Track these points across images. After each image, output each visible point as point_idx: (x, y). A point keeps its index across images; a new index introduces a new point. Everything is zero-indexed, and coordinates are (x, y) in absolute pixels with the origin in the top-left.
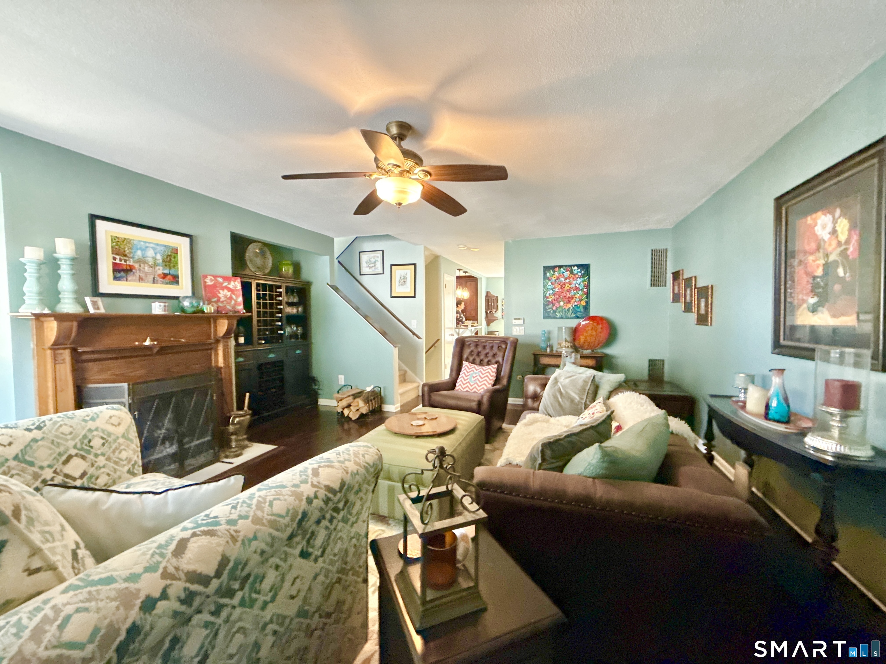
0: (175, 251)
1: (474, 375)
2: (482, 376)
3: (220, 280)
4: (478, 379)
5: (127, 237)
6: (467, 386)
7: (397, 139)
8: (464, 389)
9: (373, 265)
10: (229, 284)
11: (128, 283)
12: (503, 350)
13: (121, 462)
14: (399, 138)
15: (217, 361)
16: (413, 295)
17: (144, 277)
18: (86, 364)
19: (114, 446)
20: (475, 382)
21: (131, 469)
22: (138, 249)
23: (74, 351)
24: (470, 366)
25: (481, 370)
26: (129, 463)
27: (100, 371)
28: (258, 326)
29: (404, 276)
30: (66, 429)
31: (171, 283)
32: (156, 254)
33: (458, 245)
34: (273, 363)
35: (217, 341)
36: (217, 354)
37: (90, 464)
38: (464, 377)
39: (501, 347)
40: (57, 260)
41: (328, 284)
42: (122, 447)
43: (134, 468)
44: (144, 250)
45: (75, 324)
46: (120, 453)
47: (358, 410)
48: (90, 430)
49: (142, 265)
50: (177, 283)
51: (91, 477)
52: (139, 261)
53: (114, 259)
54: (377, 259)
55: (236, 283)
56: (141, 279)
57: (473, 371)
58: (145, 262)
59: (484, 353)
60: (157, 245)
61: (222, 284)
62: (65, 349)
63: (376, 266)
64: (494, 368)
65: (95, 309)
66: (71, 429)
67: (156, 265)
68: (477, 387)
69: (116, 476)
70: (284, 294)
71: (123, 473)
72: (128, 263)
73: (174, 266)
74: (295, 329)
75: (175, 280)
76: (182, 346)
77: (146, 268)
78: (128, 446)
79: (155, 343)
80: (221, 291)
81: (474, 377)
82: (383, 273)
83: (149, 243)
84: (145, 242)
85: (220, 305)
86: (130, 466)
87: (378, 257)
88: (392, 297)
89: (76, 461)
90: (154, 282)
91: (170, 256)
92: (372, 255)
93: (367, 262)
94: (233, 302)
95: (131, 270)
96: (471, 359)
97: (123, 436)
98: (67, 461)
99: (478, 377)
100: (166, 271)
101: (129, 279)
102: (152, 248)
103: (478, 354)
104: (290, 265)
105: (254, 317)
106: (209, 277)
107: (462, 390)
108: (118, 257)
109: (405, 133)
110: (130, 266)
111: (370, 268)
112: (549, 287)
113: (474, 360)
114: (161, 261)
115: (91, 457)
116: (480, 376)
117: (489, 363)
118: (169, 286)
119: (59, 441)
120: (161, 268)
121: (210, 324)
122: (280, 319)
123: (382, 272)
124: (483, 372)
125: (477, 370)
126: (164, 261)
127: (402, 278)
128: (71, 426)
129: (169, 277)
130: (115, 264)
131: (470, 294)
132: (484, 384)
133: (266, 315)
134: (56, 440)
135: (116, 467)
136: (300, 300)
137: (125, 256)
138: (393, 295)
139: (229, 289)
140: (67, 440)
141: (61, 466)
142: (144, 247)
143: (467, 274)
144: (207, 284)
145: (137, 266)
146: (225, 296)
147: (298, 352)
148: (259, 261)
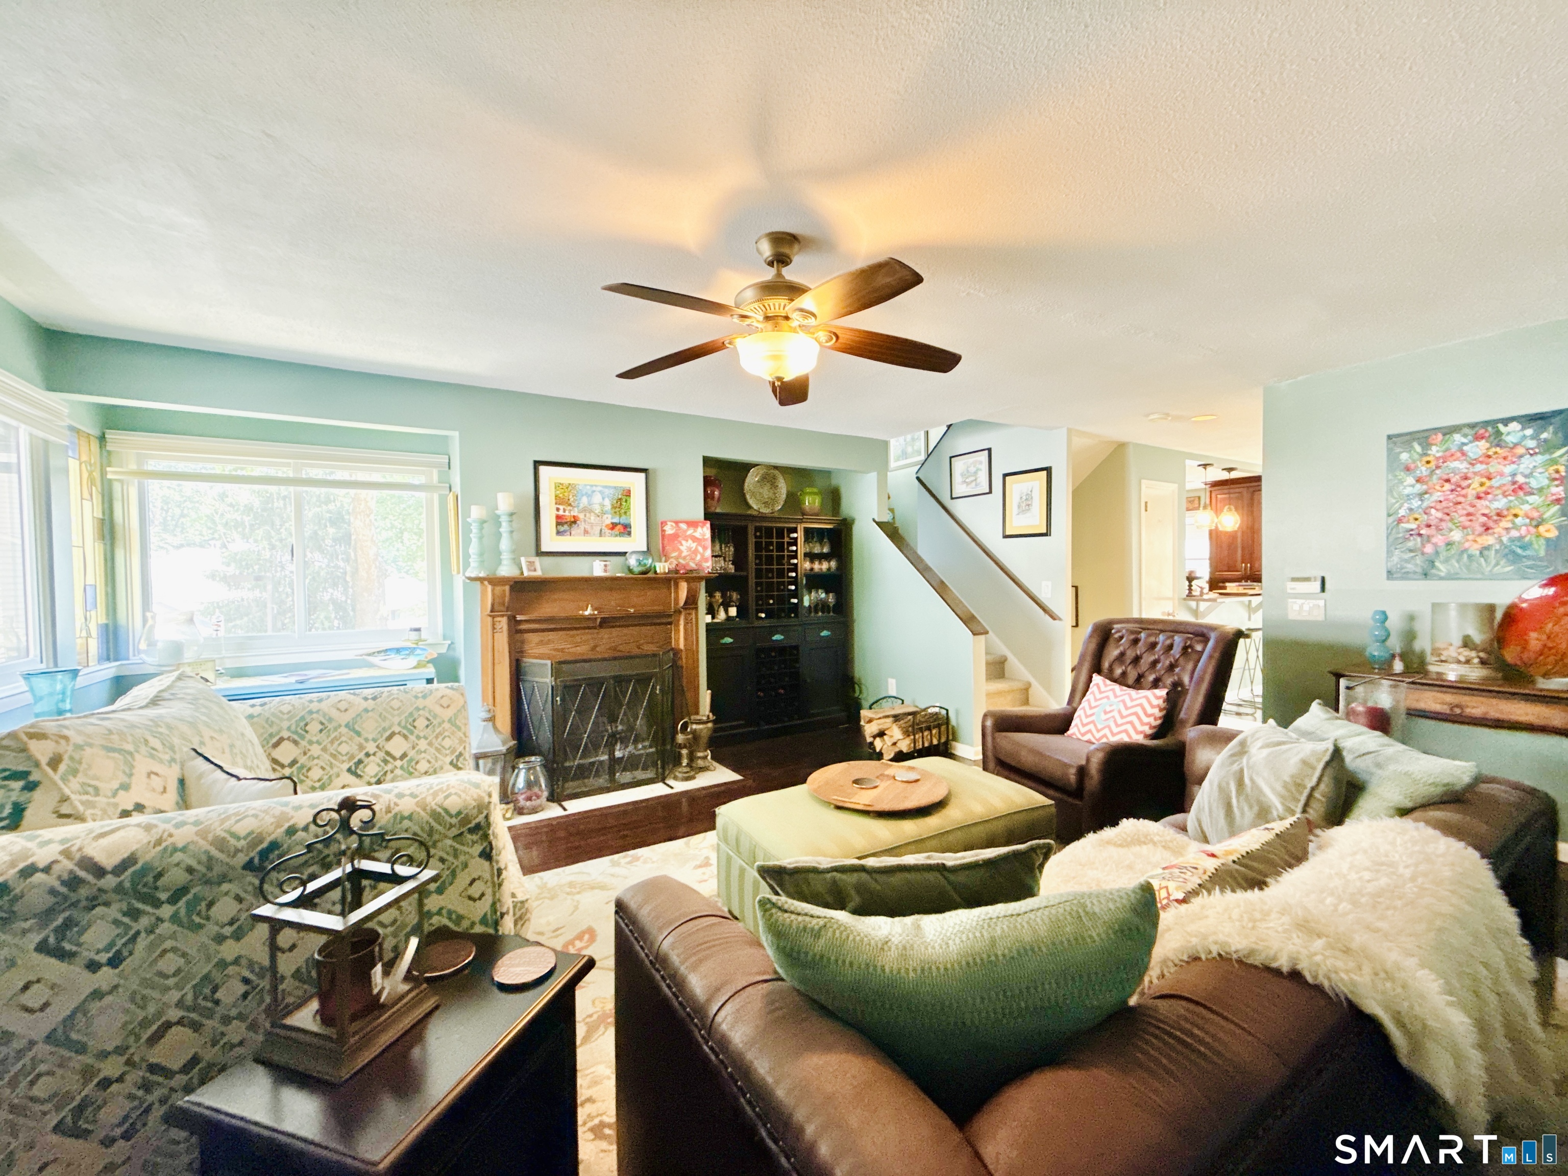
0: (628, 493)
1: (1108, 709)
2: (1125, 713)
3: (683, 526)
4: (1113, 717)
5: (571, 482)
6: (1090, 731)
7: (775, 263)
8: (1083, 735)
9: (973, 478)
10: (695, 531)
11: (572, 537)
12: (1195, 656)
13: (444, 751)
14: (778, 261)
15: (677, 640)
16: (1044, 531)
17: (589, 530)
18: (526, 636)
19: (438, 731)
20: (1106, 723)
21: (455, 761)
22: (583, 495)
23: (513, 621)
24: (1106, 685)
25: (1127, 698)
26: (453, 752)
27: (541, 643)
28: (757, 591)
29: (1027, 494)
30: (396, 704)
31: (621, 534)
32: (603, 499)
33: (1148, 415)
34: (781, 649)
35: (678, 612)
36: (678, 631)
37: (411, 745)
38: (1087, 708)
39: (1190, 646)
40: (499, 517)
41: (874, 520)
42: (446, 734)
43: (458, 760)
44: (589, 496)
45: (507, 588)
46: (443, 739)
47: (895, 744)
48: (418, 709)
49: (588, 515)
50: (629, 534)
51: (411, 760)
52: (585, 510)
53: (558, 509)
54: (980, 467)
55: (705, 529)
56: (586, 532)
57: (1108, 697)
58: (591, 511)
59: (1148, 659)
60: (606, 487)
61: (685, 531)
62: (502, 616)
63: (978, 481)
64: (1158, 698)
65: (529, 570)
66: (400, 704)
67: (604, 513)
68: (1109, 735)
69: (437, 765)
70: (801, 541)
71: (445, 763)
72: (573, 514)
73: (625, 513)
74: (823, 595)
75: (626, 529)
76: (630, 616)
77: (592, 518)
78: (453, 733)
79: (596, 612)
80: (684, 542)
81: (1106, 713)
82: (990, 492)
83: (596, 486)
84: (592, 486)
85: (682, 561)
86: (453, 757)
87: (981, 463)
88: (1006, 537)
89: (397, 739)
90: (601, 535)
91: (620, 499)
92: (971, 460)
93: (962, 475)
94: (698, 557)
95: (575, 522)
96: (1118, 671)
97: (450, 721)
98: (389, 738)
99: (1116, 714)
100: (616, 520)
101: (573, 532)
102: (600, 492)
103: (1137, 660)
104: (815, 494)
105: (750, 577)
106: (669, 523)
107: (1080, 737)
108: (561, 507)
109: (786, 250)
110: (574, 517)
111: (968, 484)
112: (1408, 490)
113: (1124, 674)
114: (610, 507)
115: (412, 738)
116: (1120, 712)
117: (1156, 684)
118: (618, 538)
119: (387, 715)
120: (610, 516)
121: (669, 588)
122: (795, 581)
123: (987, 491)
124: (1129, 704)
125: (1116, 696)
126: (613, 507)
127: (1024, 498)
128: (401, 701)
129: (619, 527)
130: (558, 517)
131: (1242, 521)
132: (1126, 731)
133: (770, 575)
134: (384, 713)
135: (437, 755)
136: (832, 547)
137: (570, 505)
138: (1008, 533)
139: (695, 539)
140: (393, 716)
141: (384, 742)
142: (590, 492)
143: (1234, 475)
144: (667, 533)
145: (581, 516)
146: (689, 549)
147: (825, 633)
148: (766, 492)
